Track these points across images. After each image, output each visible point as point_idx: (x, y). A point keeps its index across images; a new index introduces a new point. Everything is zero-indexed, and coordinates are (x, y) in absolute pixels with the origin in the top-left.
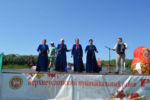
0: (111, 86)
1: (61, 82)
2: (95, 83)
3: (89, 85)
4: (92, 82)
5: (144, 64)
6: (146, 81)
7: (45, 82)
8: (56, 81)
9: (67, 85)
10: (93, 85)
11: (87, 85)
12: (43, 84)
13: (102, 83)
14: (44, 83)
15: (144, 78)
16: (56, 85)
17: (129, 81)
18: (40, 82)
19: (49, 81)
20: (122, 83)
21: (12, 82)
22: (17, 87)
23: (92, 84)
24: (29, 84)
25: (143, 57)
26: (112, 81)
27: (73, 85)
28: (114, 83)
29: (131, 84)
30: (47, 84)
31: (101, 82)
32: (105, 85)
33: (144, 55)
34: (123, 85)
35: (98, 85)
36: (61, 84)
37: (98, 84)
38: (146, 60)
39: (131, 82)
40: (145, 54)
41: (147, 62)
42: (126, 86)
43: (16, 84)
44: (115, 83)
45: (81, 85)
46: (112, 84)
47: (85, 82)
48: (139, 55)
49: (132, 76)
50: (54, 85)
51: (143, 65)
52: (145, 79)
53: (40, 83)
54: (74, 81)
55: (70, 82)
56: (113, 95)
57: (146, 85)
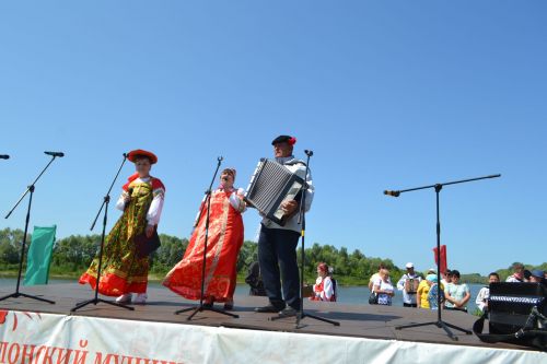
8: (6, 344)
16: (3, 361)
36: (20, 358)
47: (130, 359)
54: (78, 352)
55: (57, 352)
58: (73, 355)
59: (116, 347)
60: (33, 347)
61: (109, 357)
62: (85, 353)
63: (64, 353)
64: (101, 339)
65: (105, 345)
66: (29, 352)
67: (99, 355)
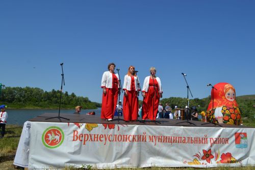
0: (195, 143)
1: (123, 137)
2: (173, 138)
3: (164, 142)
4: (169, 137)
5: (227, 109)
6: (242, 136)
7: (99, 136)
8: (116, 135)
9: (133, 141)
10: (170, 141)
11: (161, 142)
12: (96, 139)
13: (183, 139)
14: (97, 137)
15: (239, 132)
16: (116, 141)
17: (219, 136)
18: (91, 137)
19: (105, 135)
20: (210, 139)
21: (47, 137)
22: (55, 144)
23: (168, 139)
24: (74, 140)
25: (225, 98)
26: (197, 135)
28: (199, 138)
29: (221, 139)
30: (102, 139)
31: (181, 138)
32: (186, 141)
33: (226, 95)
34: (212, 142)
35: (176, 142)
36: (122, 139)
37: (177, 140)
38: (230, 103)
39: (221, 137)
40: (229, 94)
41: (231, 107)
42: (215, 142)
43: (53, 139)
44: (201, 139)
45: (153, 141)
46: (196, 139)
48: (220, 95)
49: (225, 128)
50: (113, 141)
51: (225, 111)
52: (241, 133)
53: (91, 139)
55: (137, 137)
56: (197, 155)
57: (243, 141)
58: (142, 137)
59: (154, 133)
60: (126, 135)
61: (152, 137)
62: (145, 136)
63: (139, 136)
64: (149, 131)
65: (150, 133)
66: (125, 137)
67: (150, 137)
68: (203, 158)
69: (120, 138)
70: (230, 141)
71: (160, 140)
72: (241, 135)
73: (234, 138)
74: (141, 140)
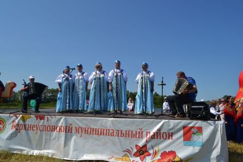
0: (126, 137)
1: (51, 128)
2: (100, 130)
3: (90, 134)
4: (96, 129)
7: (32, 126)
8: (46, 126)
9: (59, 131)
10: (97, 133)
11: (88, 133)
12: (29, 129)
13: (111, 131)
14: (30, 127)
15: (191, 125)
16: (45, 131)
17: (159, 130)
18: (25, 127)
19: (36, 125)
20: (147, 133)
23: (94, 131)
24: (12, 129)
26: (129, 128)
27: (66, 132)
28: (132, 131)
29: (161, 134)
30: (34, 129)
31: (109, 130)
32: (115, 134)
34: (148, 137)
35: (103, 135)
36: (51, 130)
37: (105, 132)
39: (162, 131)
42: (153, 137)
45: (78, 133)
46: (128, 133)
47: (85, 128)
49: (167, 120)
50: (43, 131)
52: (192, 127)
54: (69, 127)
55: (63, 127)
56: (128, 151)
57: (195, 138)
58: (68, 128)
59: (81, 125)
60: (55, 126)
61: (79, 128)
62: (72, 127)
63: (65, 127)
64: (76, 123)
65: (77, 124)
66: (53, 127)
67: (76, 128)
68: (136, 155)
69: (49, 128)
70: (175, 137)
71: (86, 132)
72: (193, 130)
73: (181, 133)
74: (67, 131)
